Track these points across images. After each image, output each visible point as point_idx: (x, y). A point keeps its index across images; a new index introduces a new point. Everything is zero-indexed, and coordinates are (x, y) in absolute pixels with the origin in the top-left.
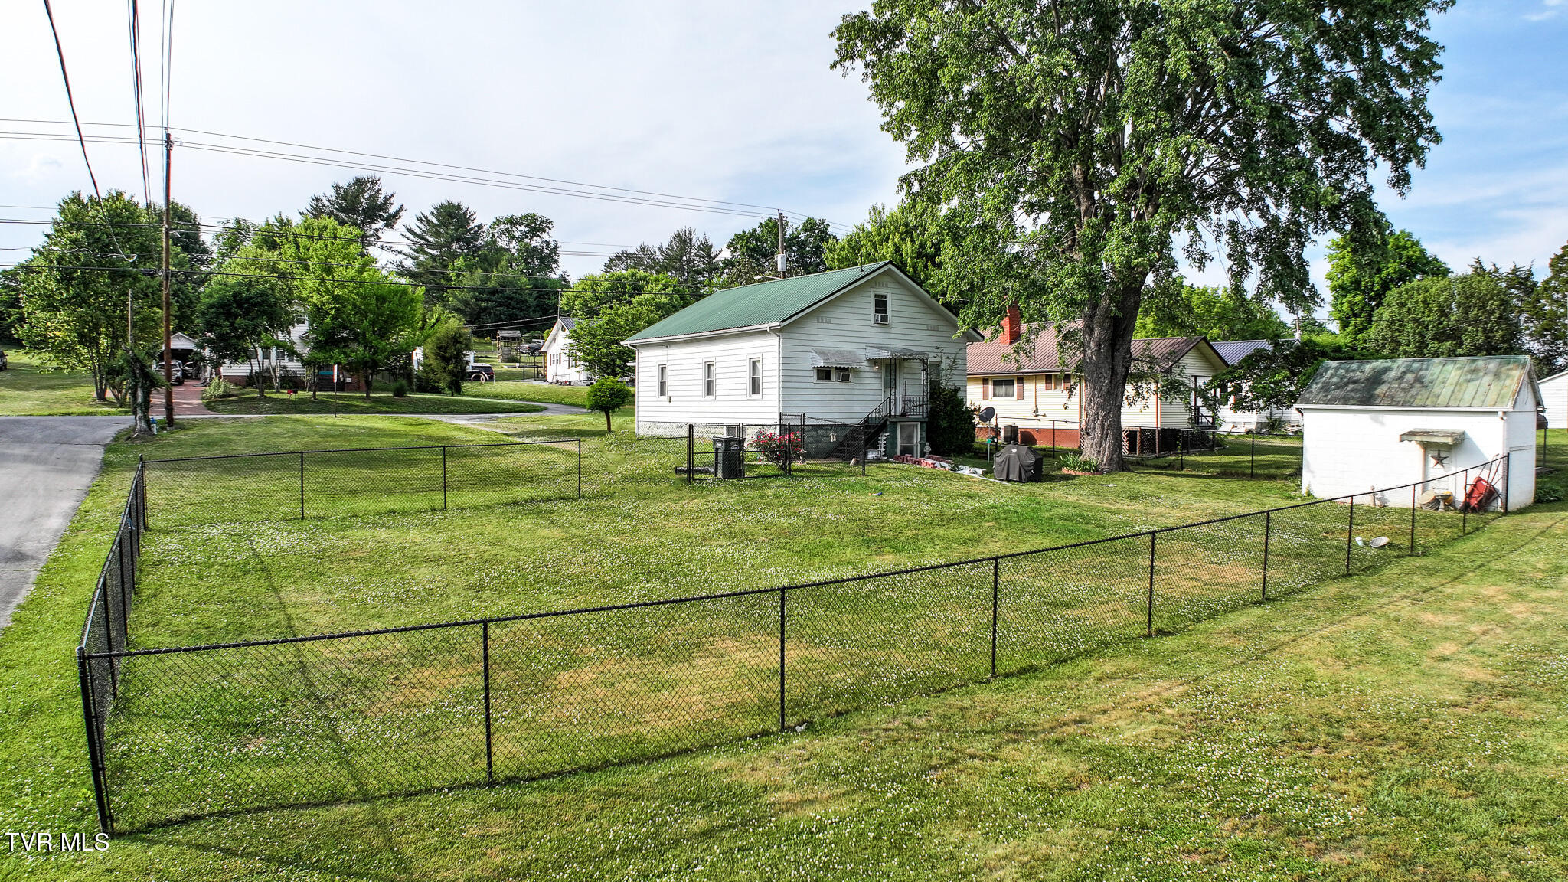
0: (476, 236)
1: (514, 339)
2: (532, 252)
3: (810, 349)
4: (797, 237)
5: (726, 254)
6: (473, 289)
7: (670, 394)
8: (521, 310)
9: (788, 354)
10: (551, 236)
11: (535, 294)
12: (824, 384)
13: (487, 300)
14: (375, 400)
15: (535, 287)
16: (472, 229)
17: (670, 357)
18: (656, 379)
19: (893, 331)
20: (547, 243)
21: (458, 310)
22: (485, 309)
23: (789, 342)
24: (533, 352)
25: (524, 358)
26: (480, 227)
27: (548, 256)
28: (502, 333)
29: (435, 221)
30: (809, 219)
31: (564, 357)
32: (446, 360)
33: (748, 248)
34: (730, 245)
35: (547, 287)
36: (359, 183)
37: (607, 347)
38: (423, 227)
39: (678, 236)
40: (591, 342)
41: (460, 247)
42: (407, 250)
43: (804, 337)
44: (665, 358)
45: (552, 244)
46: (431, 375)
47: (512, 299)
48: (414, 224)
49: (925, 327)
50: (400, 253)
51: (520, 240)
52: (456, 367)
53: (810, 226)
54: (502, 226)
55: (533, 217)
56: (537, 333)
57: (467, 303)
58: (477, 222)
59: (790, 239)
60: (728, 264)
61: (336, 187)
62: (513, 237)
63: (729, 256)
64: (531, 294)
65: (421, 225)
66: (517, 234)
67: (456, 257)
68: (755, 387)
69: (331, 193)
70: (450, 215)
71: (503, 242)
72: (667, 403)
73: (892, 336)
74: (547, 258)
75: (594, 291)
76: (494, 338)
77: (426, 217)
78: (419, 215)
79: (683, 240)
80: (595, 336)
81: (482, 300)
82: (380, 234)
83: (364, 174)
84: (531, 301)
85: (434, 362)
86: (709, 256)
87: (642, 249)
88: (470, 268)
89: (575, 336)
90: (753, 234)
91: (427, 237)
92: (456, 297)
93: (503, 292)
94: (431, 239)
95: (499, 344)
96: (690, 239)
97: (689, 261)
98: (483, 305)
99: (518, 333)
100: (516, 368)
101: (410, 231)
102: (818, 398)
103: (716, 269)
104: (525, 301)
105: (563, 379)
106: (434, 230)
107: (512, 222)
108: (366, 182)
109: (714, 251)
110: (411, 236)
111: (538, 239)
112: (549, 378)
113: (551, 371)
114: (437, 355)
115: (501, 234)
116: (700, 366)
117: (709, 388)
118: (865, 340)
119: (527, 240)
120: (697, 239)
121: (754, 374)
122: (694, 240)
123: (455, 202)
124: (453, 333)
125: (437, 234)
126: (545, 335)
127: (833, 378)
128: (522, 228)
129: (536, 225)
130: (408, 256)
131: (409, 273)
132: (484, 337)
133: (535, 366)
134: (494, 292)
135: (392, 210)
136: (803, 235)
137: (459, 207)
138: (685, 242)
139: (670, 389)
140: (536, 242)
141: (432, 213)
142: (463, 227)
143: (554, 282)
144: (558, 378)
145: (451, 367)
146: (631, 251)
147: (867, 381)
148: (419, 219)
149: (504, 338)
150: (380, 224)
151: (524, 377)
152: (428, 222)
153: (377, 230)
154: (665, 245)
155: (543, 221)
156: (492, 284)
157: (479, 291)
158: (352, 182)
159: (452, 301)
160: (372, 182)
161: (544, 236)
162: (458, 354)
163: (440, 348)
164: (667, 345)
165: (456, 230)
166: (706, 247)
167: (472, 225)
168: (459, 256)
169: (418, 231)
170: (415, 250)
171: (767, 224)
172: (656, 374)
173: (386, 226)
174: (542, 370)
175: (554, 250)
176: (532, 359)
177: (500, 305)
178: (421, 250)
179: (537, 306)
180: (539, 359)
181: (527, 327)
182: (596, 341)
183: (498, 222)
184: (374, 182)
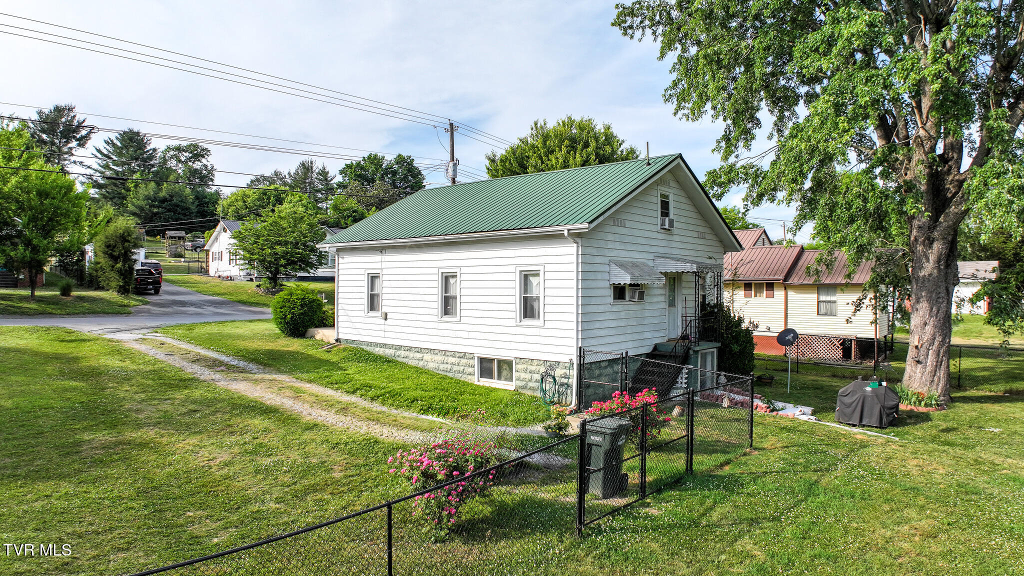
0: (151, 157)
1: (180, 238)
2: (194, 172)
3: (606, 260)
4: (391, 168)
5: (339, 179)
6: (147, 198)
7: (385, 309)
8: (185, 215)
9: (588, 268)
10: (208, 161)
11: (197, 203)
12: (621, 306)
13: (158, 207)
14: (41, 300)
15: (197, 198)
16: (148, 151)
17: (384, 265)
18: (365, 290)
19: (675, 238)
20: (206, 166)
21: (134, 214)
22: (157, 213)
23: (589, 251)
24: (195, 248)
25: (188, 254)
26: (154, 150)
27: (205, 176)
28: (170, 233)
29: (119, 144)
30: (399, 155)
31: (226, 257)
32: (115, 259)
33: (355, 175)
34: (341, 172)
35: (206, 197)
36: (59, 110)
37: (272, 248)
38: (109, 149)
39: (303, 164)
40: (256, 243)
41: (138, 165)
42: (96, 166)
43: (602, 244)
44: (378, 265)
45: (209, 167)
46: (100, 273)
47: (178, 206)
48: (102, 146)
49: (695, 234)
50: (89, 167)
51: (185, 163)
52: (124, 265)
53: (400, 160)
54: (172, 153)
55: (196, 146)
56: (199, 234)
57: (141, 209)
58: (152, 146)
59: (386, 169)
60: (341, 185)
61: (40, 113)
62: (180, 161)
63: (341, 180)
64: (193, 203)
65: (107, 147)
66: (183, 159)
67: (134, 172)
68: (529, 309)
69: (35, 117)
70: (131, 139)
71: (172, 163)
72: (383, 321)
73: (675, 245)
74: (205, 177)
75: (244, 202)
76: (163, 237)
77: (112, 141)
78: (107, 139)
79: (306, 168)
80: (258, 237)
81: (154, 206)
82: (73, 152)
83: (62, 103)
84: (193, 208)
85: (104, 261)
86: (326, 179)
87: (276, 173)
88: (146, 181)
89: (239, 236)
90: (358, 164)
91: (112, 156)
92: (133, 204)
93: (171, 200)
94: (115, 158)
95: (166, 242)
96: (312, 167)
97: (310, 183)
98: (155, 210)
99: (183, 234)
100: (182, 262)
101: (99, 151)
102: (614, 324)
103: (332, 189)
104: (188, 209)
105: (225, 274)
106: (118, 151)
107: (179, 149)
108: (64, 109)
109: (331, 174)
110: (99, 155)
111: (199, 163)
112: (212, 273)
113: (214, 267)
114: (105, 253)
115: (172, 157)
116: (435, 277)
117: (448, 305)
118: (654, 249)
119: (190, 164)
120: (318, 165)
121: (526, 291)
122: (314, 168)
123: (136, 130)
124: (121, 231)
125: (120, 154)
126: (206, 235)
127: (627, 297)
128: (187, 154)
129: (197, 152)
130: (96, 171)
131: (97, 185)
132: (155, 236)
133: (198, 261)
134: (164, 200)
135: (84, 132)
136: (396, 167)
137: (138, 134)
138: (308, 169)
139: (386, 303)
140: (197, 165)
141: (117, 138)
142: (140, 149)
143: (211, 194)
144: (221, 273)
145: (119, 265)
146: (267, 174)
147: (655, 300)
148: (107, 142)
149: (171, 237)
150: (74, 144)
151: (189, 271)
152: (114, 144)
153: (71, 148)
154: (293, 172)
155: (203, 150)
156: (163, 194)
157: (153, 200)
158: (53, 109)
159: (130, 207)
160: (69, 109)
161: (204, 161)
162: (126, 253)
163: (108, 246)
164: (382, 249)
165: (135, 151)
166: (324, 173)
167: (148, 148)
168: (137, 172)
169: (105, 152)
170: (102, 167)
171: (369, 158)
172: (365, 284)
173: (79, 145)
174: (204, 265)
175: (211, 171)
176: (196, 255)
177: (169, 211)
178: (107, 167)
179: (198, 212)
180: (203, 255)
181: (190, 229)
182: (261, 241)
183: (169, 149)
184: (70, 109)
